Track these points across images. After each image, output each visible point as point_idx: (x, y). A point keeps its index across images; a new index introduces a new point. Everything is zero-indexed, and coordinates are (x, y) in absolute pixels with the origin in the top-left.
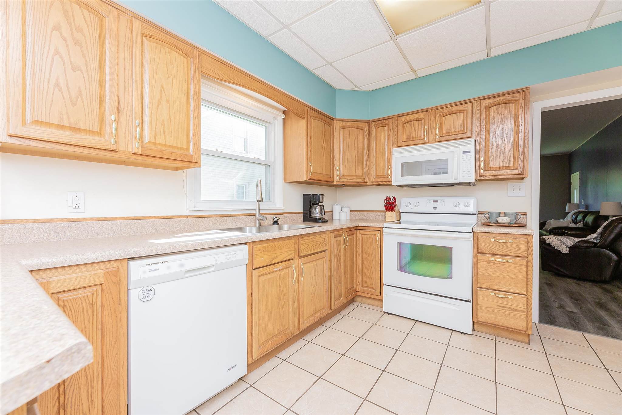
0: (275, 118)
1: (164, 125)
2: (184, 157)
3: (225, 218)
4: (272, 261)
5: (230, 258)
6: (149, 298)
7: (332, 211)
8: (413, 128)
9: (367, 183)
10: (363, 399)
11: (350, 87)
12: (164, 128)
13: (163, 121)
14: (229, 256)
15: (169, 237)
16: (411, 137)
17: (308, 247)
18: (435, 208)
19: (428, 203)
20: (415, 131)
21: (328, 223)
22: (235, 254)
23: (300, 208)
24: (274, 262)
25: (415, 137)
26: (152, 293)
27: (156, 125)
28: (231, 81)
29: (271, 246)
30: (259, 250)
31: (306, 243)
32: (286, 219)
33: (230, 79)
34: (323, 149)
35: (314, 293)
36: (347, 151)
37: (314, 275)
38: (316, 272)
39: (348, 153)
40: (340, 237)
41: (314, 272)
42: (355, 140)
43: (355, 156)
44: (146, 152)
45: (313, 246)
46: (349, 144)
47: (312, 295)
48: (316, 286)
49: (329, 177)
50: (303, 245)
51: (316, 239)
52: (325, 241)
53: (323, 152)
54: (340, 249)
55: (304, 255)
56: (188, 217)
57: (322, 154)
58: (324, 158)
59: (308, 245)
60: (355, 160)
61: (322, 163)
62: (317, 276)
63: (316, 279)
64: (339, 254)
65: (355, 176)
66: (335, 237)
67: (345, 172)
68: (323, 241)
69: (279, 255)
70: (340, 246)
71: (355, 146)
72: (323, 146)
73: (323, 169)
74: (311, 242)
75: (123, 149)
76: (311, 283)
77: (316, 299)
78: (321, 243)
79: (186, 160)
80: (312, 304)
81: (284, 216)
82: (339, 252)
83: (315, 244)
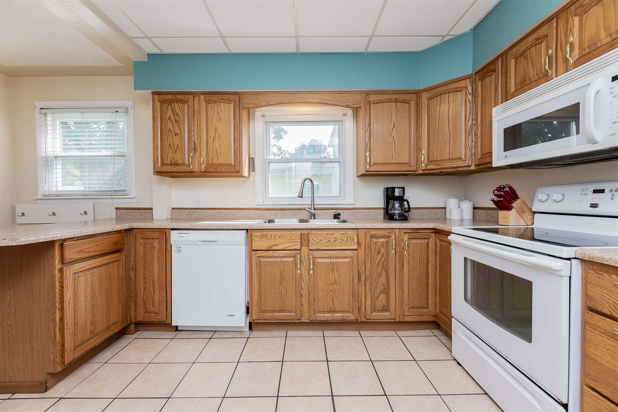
0: (345, 115)
1: (217, 152)
2: (229, 169)
3: (285, 211)
4: (272, 247)
5: (228, 238)
6: (179, 252)
7: (445, 208)
8: (530, 61)
9: (471, 167)
10: (279, 397)
11: (436, 41)
12: (217, 153)
13: (216, 149)
14: (228, 237)
15: (226, 221)
16: (527, 78)
17: (320, 243)
18: (594, 206)
19: (582, 194)
20: (533, 64)
21: (410, 221)
22: (233, 236)
23: (380, 203)
24: (273, 248)
25: (532, 76)
26: (181, 249)
27: (213, 153)
28: (267, 104)
29: (270, 235)
30: (257, 236)
31: (318, 238)
32: (358, 214)
33: (266, 103)
34: (394, 133)
35: (332, 291)
36: (437, 127)
37: (331, 272)
38: (335, 269)
39: (438, 130)
40: (386, 239)
41: (333, 269)
42: (449, 109)
43: (449, 132)
44: (208, 170)
45: (330, 242)
46: (439, 117)
47: (329, 292)
48: (334, 284)
49: (406, 166)
50: (313, 239)
51: (334, 236)
52: (352, 239)
53: (393, 138)
54: (385, 252)
55: (315, 248)
56: (256, 209)
57: (392, 140)
58: (395, 144)
59: (322, 240)
60: (450, 137)
61: (391, 151)
62: (336, 274)
63: (334, 277)
64: (381, 258)
65: (449, 159)
66: (372, 237)
67: (434, 156)
68: (347, 239)
69: (280, 244)
70: (384, 249)
71: (449, 118)
72: (393, 130)
73: (392, 158)
74: (325, 238)
75: (197, 170)
76: (327, 279)
77: (335, 297)
78: (343, 240)
79: (230, 171)
80: (327, 301)
81: (354, 211)
82: (383, 255)
83: (332, 240)
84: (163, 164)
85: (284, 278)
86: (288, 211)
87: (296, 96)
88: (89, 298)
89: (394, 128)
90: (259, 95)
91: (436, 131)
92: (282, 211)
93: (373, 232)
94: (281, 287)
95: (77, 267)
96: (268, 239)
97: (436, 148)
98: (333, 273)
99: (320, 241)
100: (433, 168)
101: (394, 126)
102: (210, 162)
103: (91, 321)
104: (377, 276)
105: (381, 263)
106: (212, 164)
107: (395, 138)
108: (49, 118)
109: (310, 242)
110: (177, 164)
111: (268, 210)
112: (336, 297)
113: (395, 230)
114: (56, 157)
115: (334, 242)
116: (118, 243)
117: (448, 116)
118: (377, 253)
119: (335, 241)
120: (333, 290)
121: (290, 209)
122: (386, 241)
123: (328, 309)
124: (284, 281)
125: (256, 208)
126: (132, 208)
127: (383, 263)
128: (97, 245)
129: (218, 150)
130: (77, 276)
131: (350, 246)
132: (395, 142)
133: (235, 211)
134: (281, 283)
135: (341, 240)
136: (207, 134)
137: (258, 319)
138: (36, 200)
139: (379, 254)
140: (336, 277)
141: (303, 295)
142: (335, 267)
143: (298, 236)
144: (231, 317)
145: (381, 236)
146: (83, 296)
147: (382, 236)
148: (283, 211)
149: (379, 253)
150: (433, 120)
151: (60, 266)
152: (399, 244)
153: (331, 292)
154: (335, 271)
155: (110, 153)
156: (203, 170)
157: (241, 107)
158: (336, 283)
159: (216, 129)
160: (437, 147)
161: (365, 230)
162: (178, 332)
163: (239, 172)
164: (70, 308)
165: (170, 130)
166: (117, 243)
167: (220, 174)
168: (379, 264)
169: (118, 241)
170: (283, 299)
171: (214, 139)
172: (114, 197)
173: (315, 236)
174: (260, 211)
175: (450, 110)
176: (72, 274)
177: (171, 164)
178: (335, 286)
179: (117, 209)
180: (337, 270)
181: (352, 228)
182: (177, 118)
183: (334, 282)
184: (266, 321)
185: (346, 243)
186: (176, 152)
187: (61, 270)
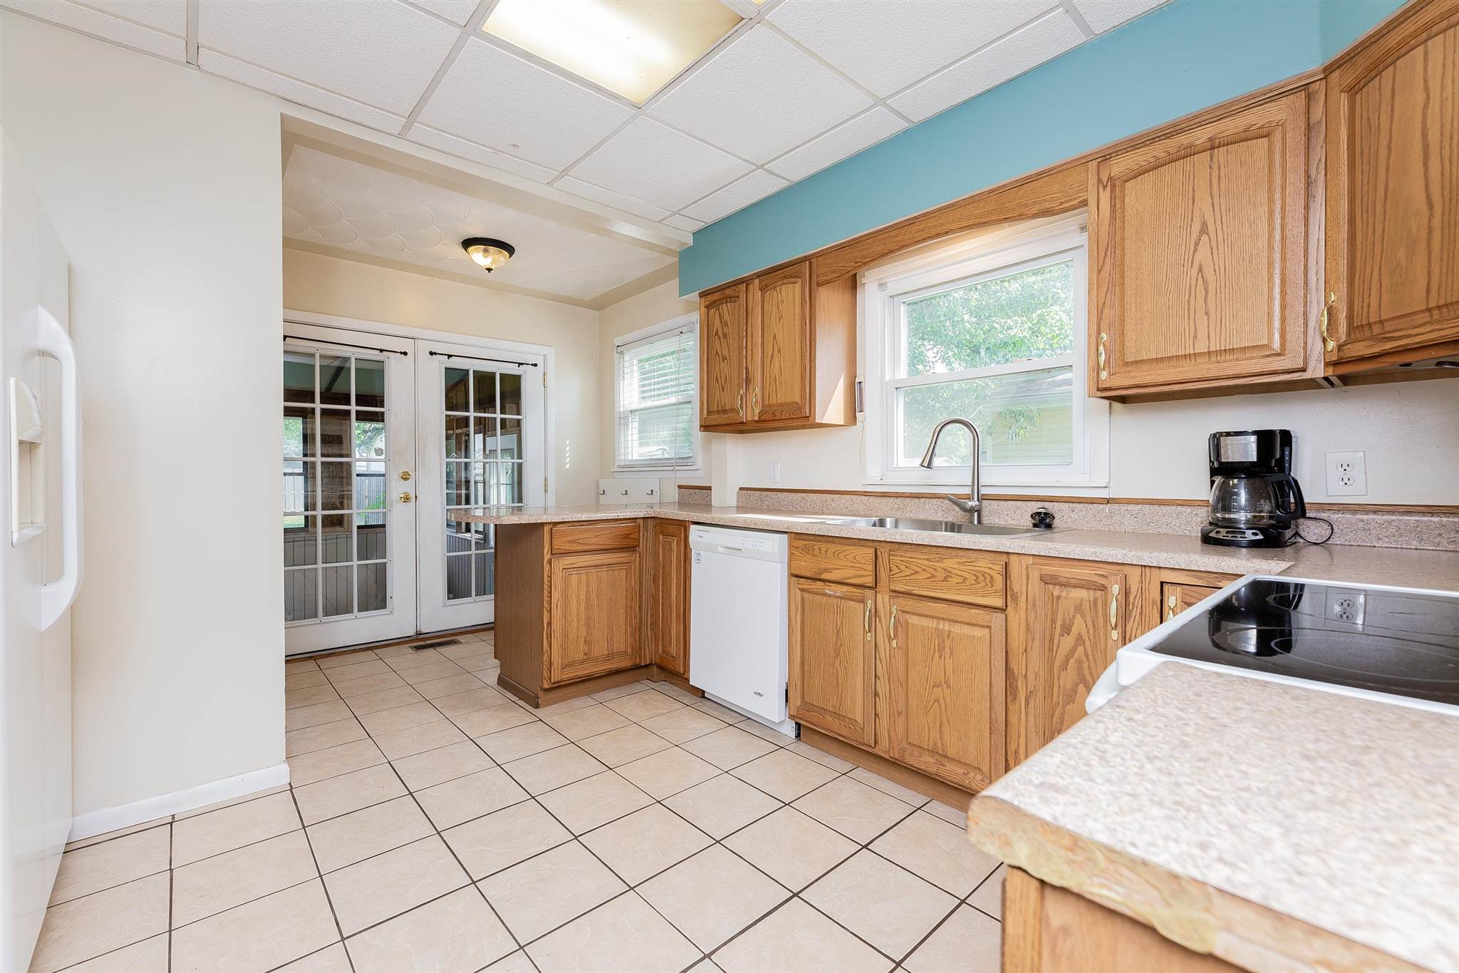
0: (1084, 228)
1: (776, 381)
2: (793, 413)
4: (821, 574)
5: (756, 546)
12: (776, 385)
13: (775, 376)
14: (756, 543)
17: (912, 577)
24: (823, 577)
27: (770, 384)
28: (857, 265)
29: (820, 548)
30: (798, 548)
31: (908, 565)
32: (1119, 517)
33: (856, 263)
34: (1203, 254)
35: (938, 702)
36: (1381, 189)
37: (937, 655)
38: (947, 651)
39: (1386, 199)
40: (1092, 592)
41: (941, 649)
42: (1426, 106)
43: (1429, 198)
44: (762, 418)
45: (933, 580)
46: (1390, 148)
47: (931, 703)
48: (945, 686)
49: (1253, 358)
50: (897, 566)
51: (944, 564)
52: (988, 580)
53: (1200, 270)
54: (1088, 632)
55: (902, 590)
56: (865, 494)
57: (1193, 282)
58: (1206, 291)
59: (916, 572)
60: (1430, 220)
61: (1192, 317)
62: (949, 662)
63: (945, 669)
64: (1074, 650)
65: (1429, 310)
66: (1047, 580)
67: (1369, 306)
68: (977, 577)
69: (835, 569)
70: (1085, 621)
71: (1426, 147)
72: (1197, 244)
73: (1195, 337)
74: (923, 567)
75: (749, 419)
76: (927, 669)
77: (945, 721)
78: (965, 579)
79: (795, 417)
80: (928, 723)
81: (1107, 508)
82: (1080, 640)
83: (940, 575)
84: (709, 413)
85: (841, 645)
86: (927, 500)
87: (915, 228)
88: (583, 606)
89: (1205, 237)
90: (843, 251)
91: (1379, 208)
92: (915, 499)
93: (1050, 569)
94: (837, 662)
95: (568, 561)
96: (815, 556)
97: (1376, 272)
98: (943, 658)
99: (912, 574)
100: (1367, 352)
101: (1204, 230)
102: (766, 402)
103: (585, 638)
104: (1061, 697)
105: (1072, 661)
106: (770, 406)
107: (1208, 272)
108: (626, 358)
109: (892, 573)
110: (725, 411)
111: (885, 496)
112: (948, 720)
113: (1127, 570)
114: (631, 412)
115: (943, 581)
116: (630, 536)
117: (1424, 136)
118: (1061, 629)
119: (945, 579)
120: (942, 702)
121: (933, 496)
122: (1092, 599)
123: (928, 745)
124: (841, 651)
125: (866, 492)
126: (694, 486)
127: (1080, 662)
128: (597, 536)
129: (777, 377)
130: (568, 574)
131: (983, 597)
132: (1205, 284)
133: (828, 496)
134: (837, 655)
135: (961, 579)
136: (763, 352)
137: (798, 716)
138: (613, 472)
139: (1068, 634)
140: (949, 671)
141: (880, 693)
142: (947, 644)
143: (869, 555)
144: (758, 696)
145: (1074, 581)
146: (575, 600)
147: (1077, 581)
148: (917, 500)
149: (1067, 629)
150: (1366, 168)
151: (549, 557)
152: (1141, 613)
153: (936, 704)
154: (947, 656)
155: (673, 400)
156: (757, 418)
157: (814, 284)
158: (948, 687)
159: (775, 337)
160: (1380, 267)
161: (1030, 560)
162: (703, 700)
163: (808, 417)
164: (558, 613)
165: (717, 353)
166: (627, 536)
167: (781, 424)
168: (1067, 661)
169: (629, 534)
170: (840, 688)
171: (772, 358)
172: (676, 468)
173: (902, 561)
174: (872, 499)
175: (1430, 111)
176: (561, 569)
177: (719, 412)
178: (947, 691)
179: (680, 487)
180: (951, 653)
181: (990, 549)
182: (725, 328)
183: (943, 682)
184: (814, 727)
185: (974, 588)
186: (723, 391)
187: (550, 562)
